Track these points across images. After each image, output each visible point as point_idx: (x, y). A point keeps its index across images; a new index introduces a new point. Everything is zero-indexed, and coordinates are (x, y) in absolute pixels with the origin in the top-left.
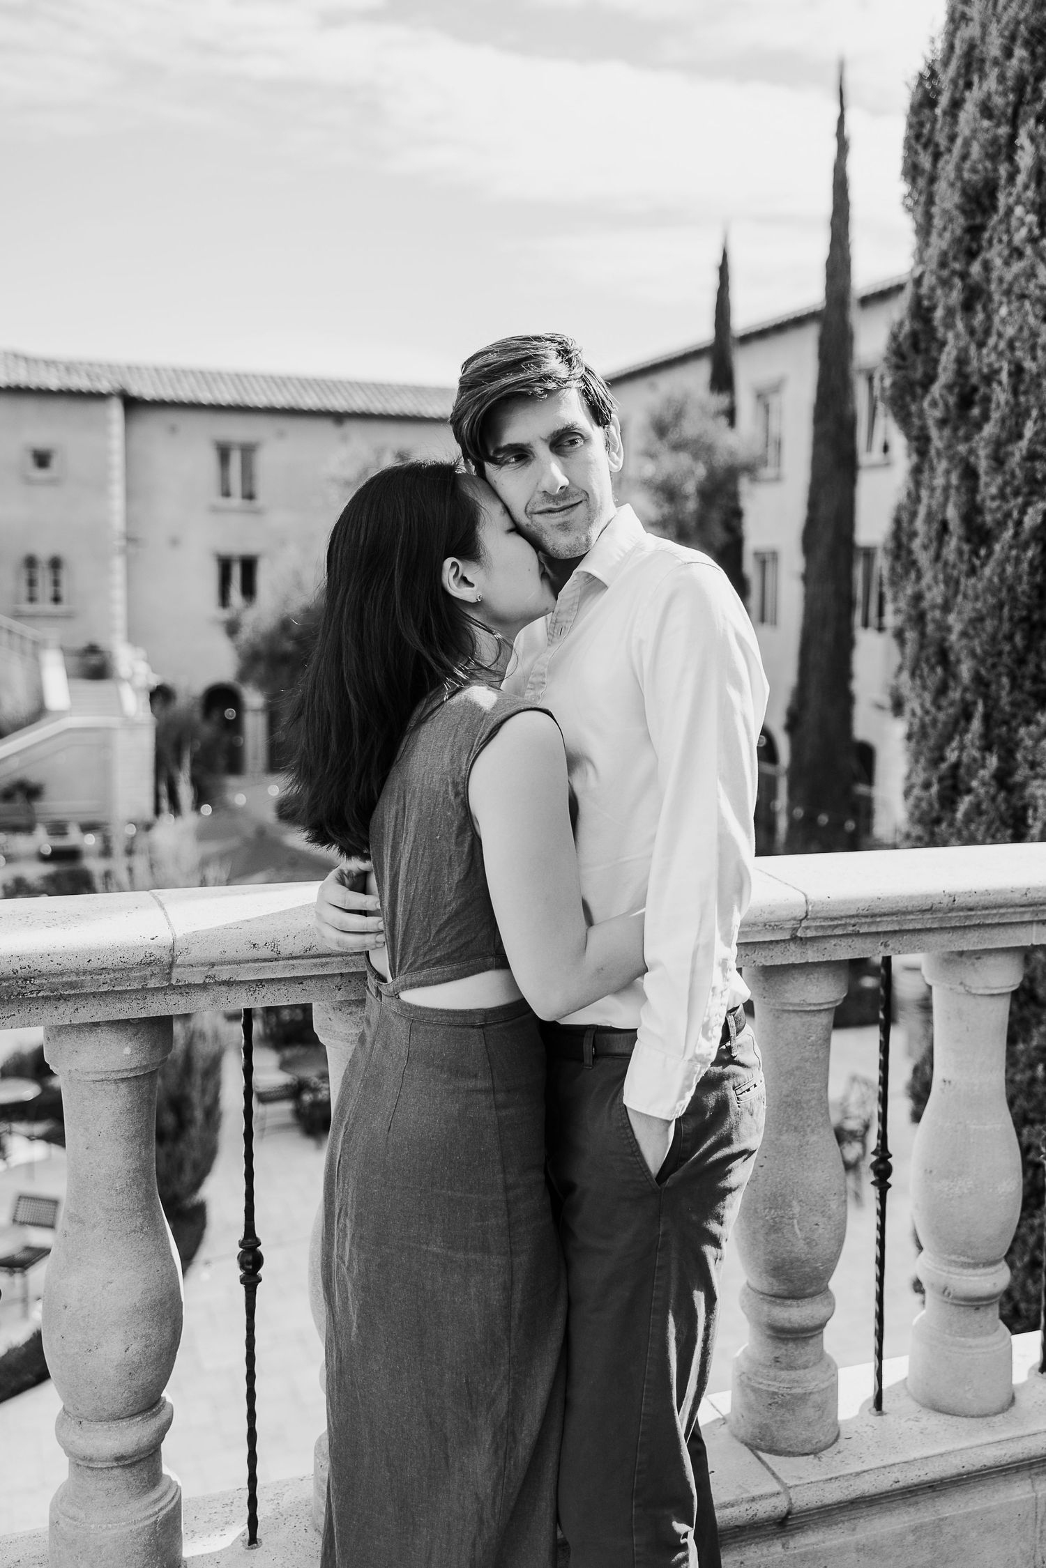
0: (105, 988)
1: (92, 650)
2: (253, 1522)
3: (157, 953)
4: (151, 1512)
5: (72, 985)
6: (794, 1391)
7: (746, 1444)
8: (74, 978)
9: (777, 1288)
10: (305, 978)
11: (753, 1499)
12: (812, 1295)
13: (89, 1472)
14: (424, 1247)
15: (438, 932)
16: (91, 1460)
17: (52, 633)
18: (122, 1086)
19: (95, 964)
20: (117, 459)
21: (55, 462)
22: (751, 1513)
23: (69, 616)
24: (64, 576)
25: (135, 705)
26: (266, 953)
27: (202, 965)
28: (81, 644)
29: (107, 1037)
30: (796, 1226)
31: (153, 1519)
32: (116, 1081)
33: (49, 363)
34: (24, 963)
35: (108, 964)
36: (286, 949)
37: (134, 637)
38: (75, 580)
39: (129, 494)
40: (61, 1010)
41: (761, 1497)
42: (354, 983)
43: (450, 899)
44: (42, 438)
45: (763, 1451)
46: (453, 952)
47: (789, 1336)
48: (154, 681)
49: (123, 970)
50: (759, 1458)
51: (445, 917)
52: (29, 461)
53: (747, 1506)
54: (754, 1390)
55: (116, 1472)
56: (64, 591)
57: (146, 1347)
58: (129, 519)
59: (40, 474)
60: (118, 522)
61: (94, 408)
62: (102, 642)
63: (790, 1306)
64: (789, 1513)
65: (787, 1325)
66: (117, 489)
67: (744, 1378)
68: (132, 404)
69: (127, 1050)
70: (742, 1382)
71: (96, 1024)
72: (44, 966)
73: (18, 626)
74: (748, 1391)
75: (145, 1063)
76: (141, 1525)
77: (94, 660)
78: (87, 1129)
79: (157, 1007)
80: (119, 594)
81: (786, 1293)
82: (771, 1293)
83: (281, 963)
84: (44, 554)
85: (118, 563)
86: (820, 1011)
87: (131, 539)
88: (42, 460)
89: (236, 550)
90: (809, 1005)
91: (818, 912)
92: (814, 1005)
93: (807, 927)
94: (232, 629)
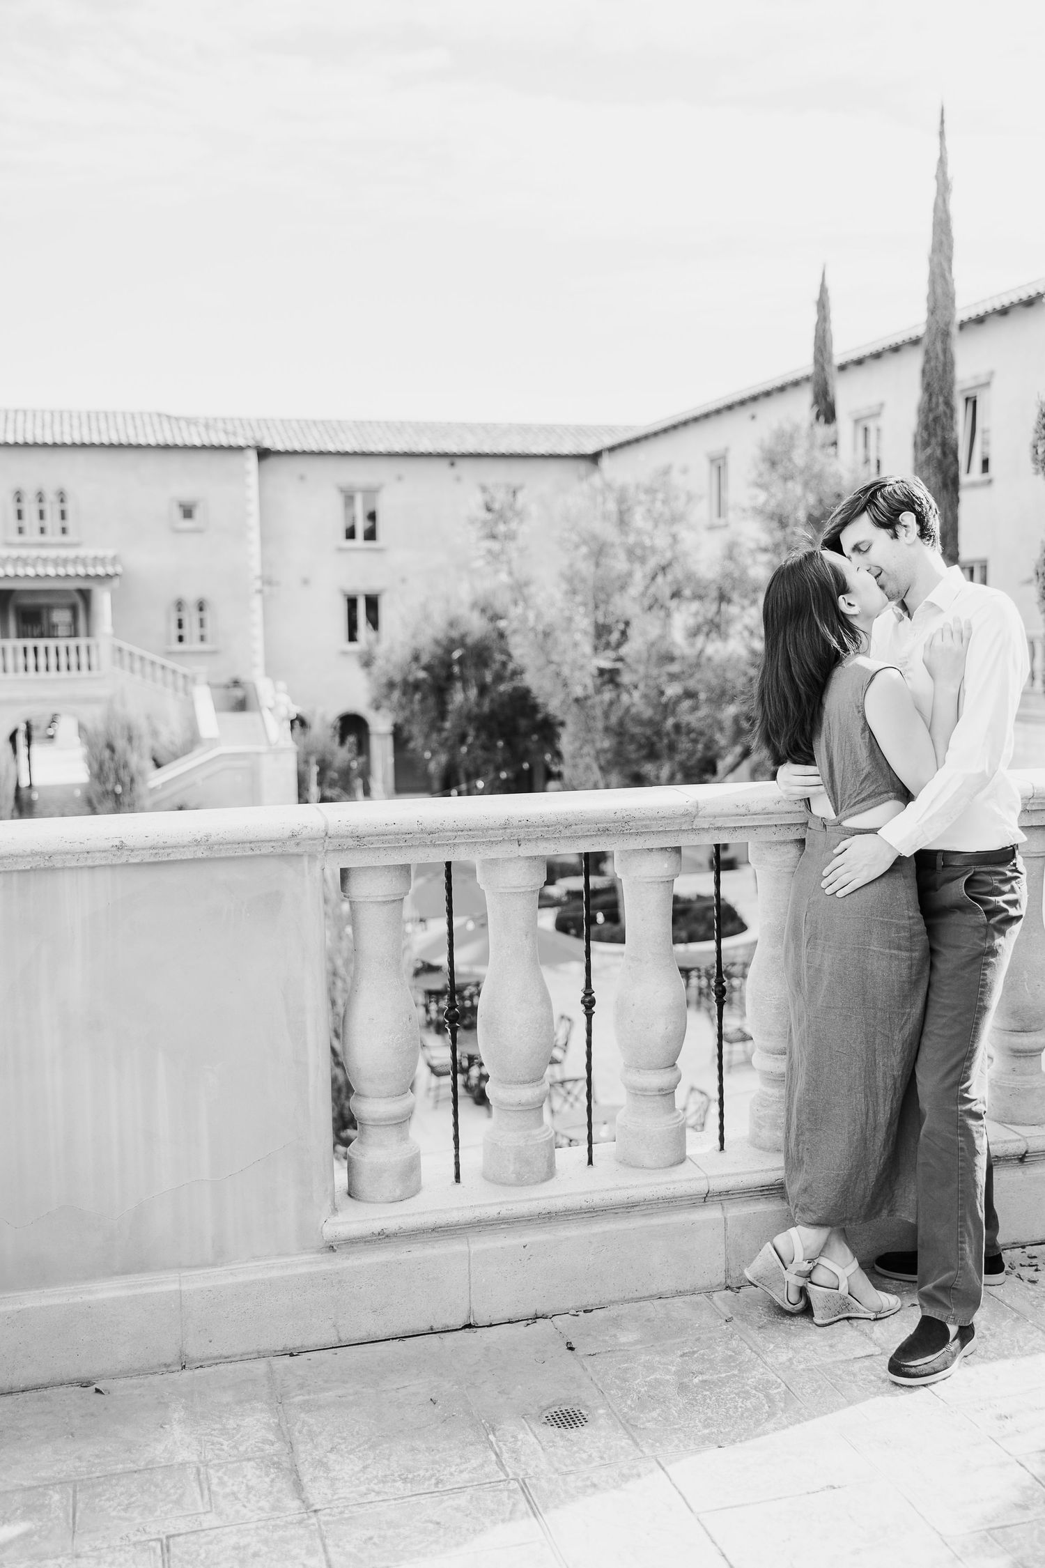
0: (661, 829)
1: (236, 683)
2: (722, 1139)
3: (690, 809)
4: (675, 1121)
5: (646, 827)
6: (1026, 1087)
7: (995, 1121)
8: (648, 822)
9: (1015, 1025)
10: (757, 826)
11: (1005, 1142)
12: (1035, 1031)
13: (643, 1098)
15: (861, 784)
16: (646, 1090)
17: (201, 669)
18: (661, 886)
19: (661, 814)
20: (254, 507)
21: (197, 513)
22: (1005, 1148)
23: (214, 653)
24: (207, 615)
25: (279, 733)
26: (743, 810)
27: (710, 817)
28: (225, 679)
29: (657, 857)
30: (1026, 987)
31: (677, 1125)
32: (658, 883)
33: (190, 422)
34: (628, 813)
35: (666, 815)
36: (755, 808)
37: (271, 671)
38: (219, 618)
39: (264, 540)
40: (638, 841)
41: (1010, 1141)
42: (782, 831)
43: (865, 765)
44: (186, 491)
45: (1006, 1123)
46: (871, 793)
47: (1022, 1055)
48: (295, 711)
49: (672, 818)
50: (1005, 1127)
51: (863, 776)
52: (178, 513)
53: (1002, 1145)
54: (1000, 1087)
55: (658, 1098)
56: (208, 631)
57: (675, 1028)
58: (265, 563)
59: (187, 524)
60: (256, 566)
61: (233, 460)
62: (244, 677)
63: (1022, 1036)
64: (1026, 1152)
65: (1021, 1047)
66: (255, 535)
67: (993, 1082)
68: (263, 454)
69: (666, 866)
70: (991, 1084)
71: (651, 850)
72: (637, 815)
73: (170, 664)
74: (996, 1088)
75: (673, 873)
76: (672, 1127)
77: (238, 693)
78: (642, 909)
79: (677, 841)
80: (258, 631)
81: (1019, 1030)
82: (1010, 1029)
83: (749, 817)
84: (191, 598)
85: (257, 603)
86: (1038, 857)
87: (268, 581)
88: (188, 513)
89: (361, 587)
90: (1032, 853)
91: (1040, 793)
92: (1036, 853)
93: (1033, 804)
94: (367, 662)
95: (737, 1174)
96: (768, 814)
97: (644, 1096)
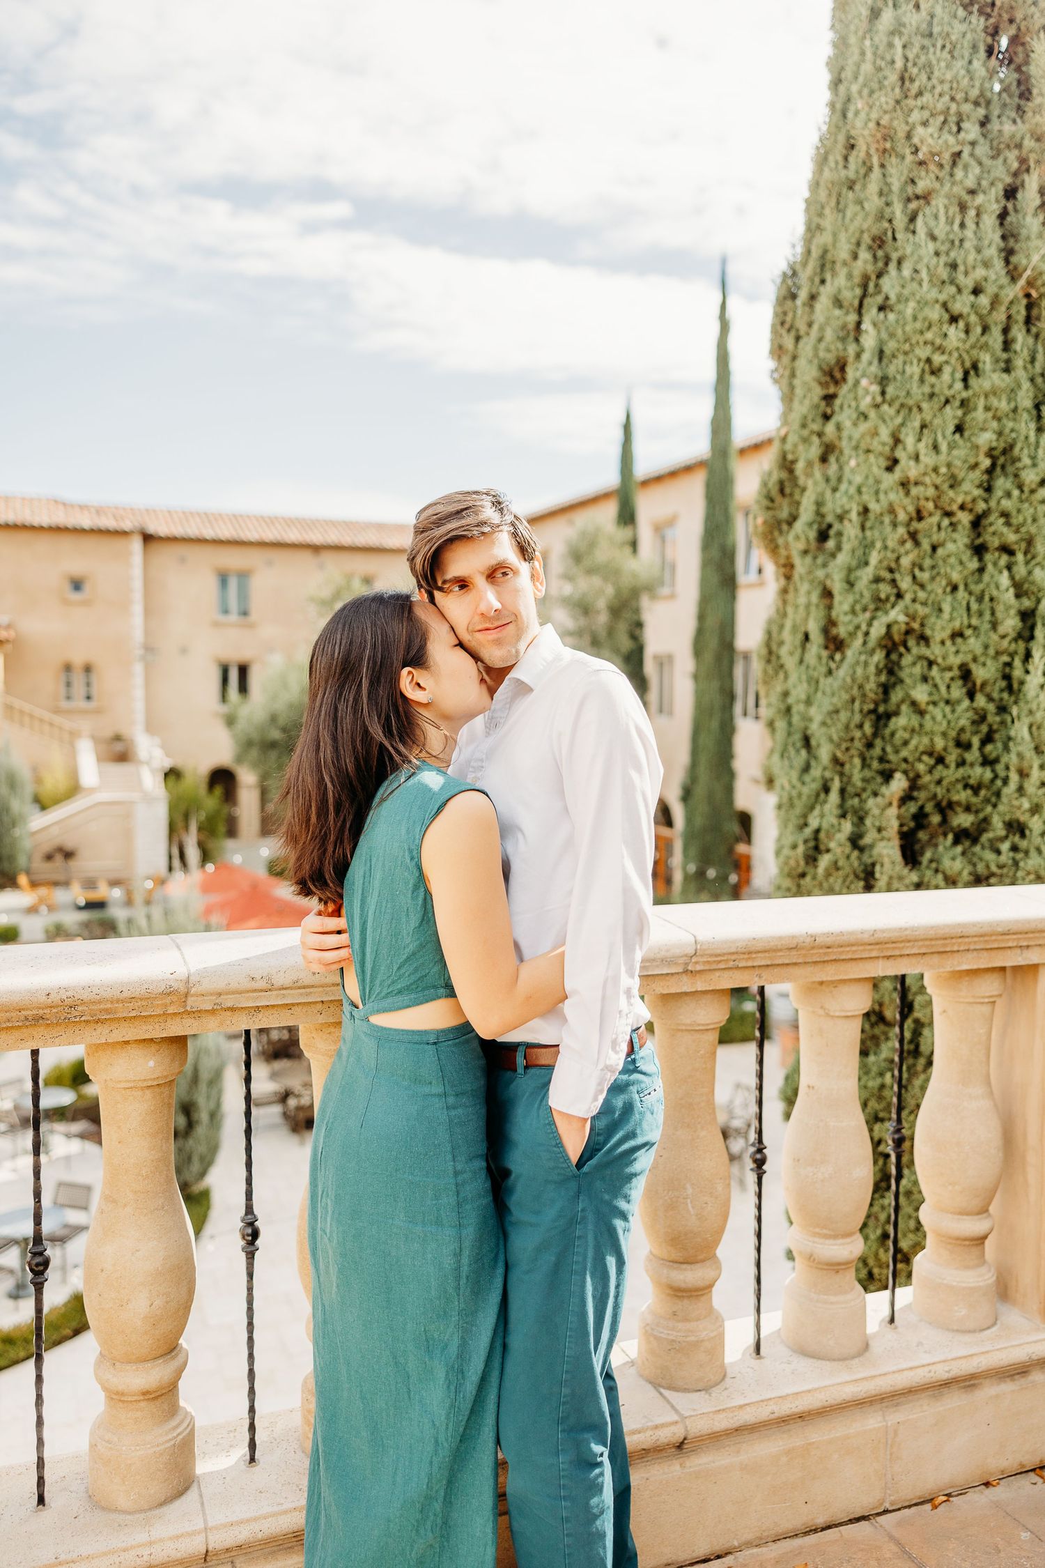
0: (133, 1014)
1: (118, 738)
2: (252, 1445)
3: (175, 985)
4: (170, 1436)
5: (107, 1011)
6: (689, 1339)
7: (650, 1383)
8: (109, 1006)
9: (675, 1255)
10: (293, 1005)
11: (656, 1427)
12: (702, 1260)
13: (121, 1404)
14: (390, 1221)
15: (399, 968)
16: (123, 1394)
17: (85, 725)
18: (148, 1092)
19: (126, 994)
20: (138, 584)
21: (87, 587)
23: (98, 711)
24: (94, 678)
25: (152, 784)
26: (261, 984)
27: (211, 994)
28: (108, 734)
29: (136, 1053)
30: (689, 1205)
31: (173, 1442)
32: (142, 1089)
33: (83, 507)
34: (70, 994)
35: (136, 994)
36: (279, 980)
37: (151, 728)
38: (106, 681)
39: (148, 612)
40: (99, 1031)
41: (663, 1425)
42: (332, 1009)
43: (408, 942)
44: (76, 566)
45: (664, 1388)
46: (411, 984)
47: (684, 1295)
48: (168, 764)
49: (148, 998)
50: (660, 1392)
51: (404, 957)
52: (66, 586)
53: (651, 1433)
54: (656, 1338)
55: (143, 1404)
56: (95, 691)
57: (167, 1303)
58: (147, 632)
59: (76, 596)
60: (138, 635)
61: (118, 543)
62: (125, 732)
63: (686, 1270)
64: (684, 1439)
65: (683, 1285)
66: (138, 609)
67: (648, 1328)
68: (149, 539)
69: (151, 1063)
70: (646, 1331)
71: (127, 1043)
72: (85, 996)
73: (57, 719)
74: (652, 1339)
75: (165, 1074)
76: (162, 1447)
77: (119, 747)
78: (119, 1127)
79: (175, 1029)
80: (139, 693)
81: (682, 1260)
82: (671, 1259)
83: (274, 993)
84: (78, 659)
85: (138, 668)
86: (707, 1030)
87: (149, 649)
88: (77, 585)
89: (235, 655)
90: (699, 1025)
91: (705, 950)
92: (703, 1025)
93: (696, 963)
94: (230, 721)
95: (255, 1519)
96: (304, 987)
97: (123, 1402)
